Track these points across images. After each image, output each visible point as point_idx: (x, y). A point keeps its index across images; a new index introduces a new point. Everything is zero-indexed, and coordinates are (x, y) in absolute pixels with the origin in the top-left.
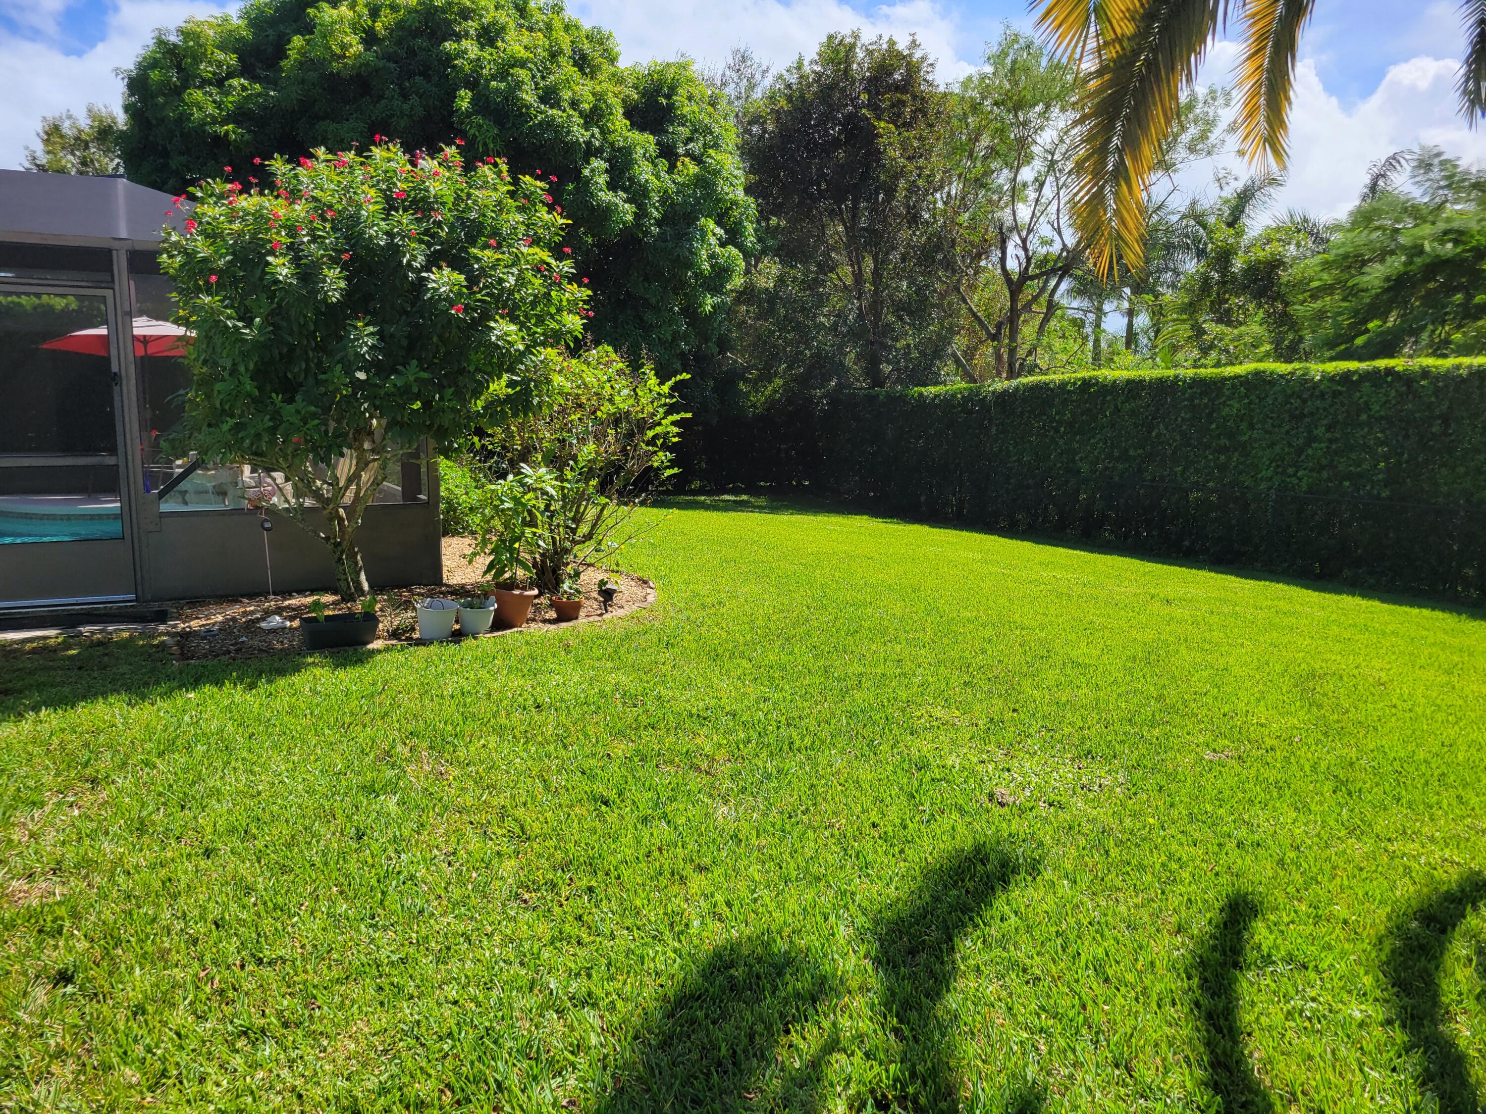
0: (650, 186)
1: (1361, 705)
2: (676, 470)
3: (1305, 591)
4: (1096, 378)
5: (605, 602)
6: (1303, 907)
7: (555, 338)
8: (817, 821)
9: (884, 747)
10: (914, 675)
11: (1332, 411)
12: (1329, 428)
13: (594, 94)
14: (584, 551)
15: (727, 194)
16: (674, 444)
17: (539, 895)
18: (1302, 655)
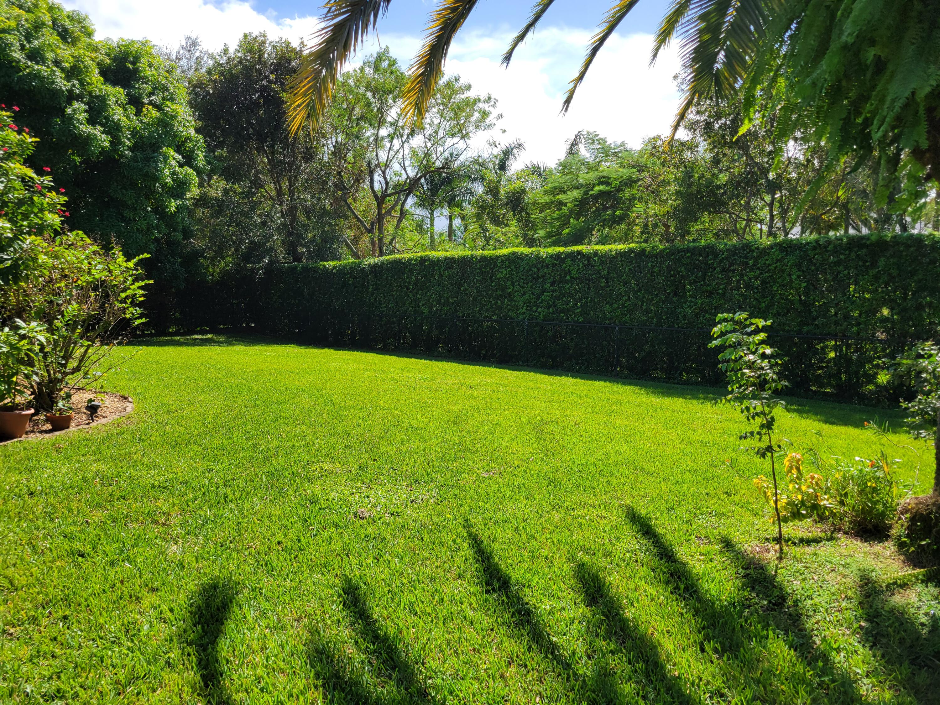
0: (123, 124)
1: (566, 437)
2: (144, 320)
3: (544, 376)
4: (428, 256)
5: (91, 415)
6: (526, 553)
7: (39, 230)
8: (239, 546)
9: (291, 492)
10: (313, 444)
11: (552, 274)
12: (552, 284)
13: (73, 57)
14: (71, 380)
15: (182, 132)
16: (140, 302)
17: (22, 628)
18: (538, 412)
